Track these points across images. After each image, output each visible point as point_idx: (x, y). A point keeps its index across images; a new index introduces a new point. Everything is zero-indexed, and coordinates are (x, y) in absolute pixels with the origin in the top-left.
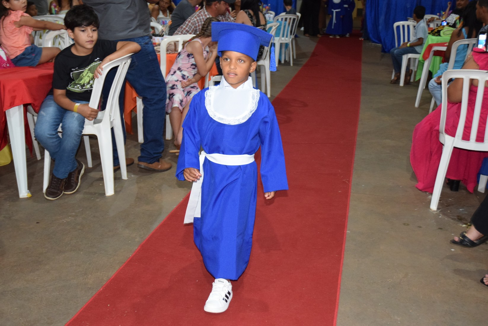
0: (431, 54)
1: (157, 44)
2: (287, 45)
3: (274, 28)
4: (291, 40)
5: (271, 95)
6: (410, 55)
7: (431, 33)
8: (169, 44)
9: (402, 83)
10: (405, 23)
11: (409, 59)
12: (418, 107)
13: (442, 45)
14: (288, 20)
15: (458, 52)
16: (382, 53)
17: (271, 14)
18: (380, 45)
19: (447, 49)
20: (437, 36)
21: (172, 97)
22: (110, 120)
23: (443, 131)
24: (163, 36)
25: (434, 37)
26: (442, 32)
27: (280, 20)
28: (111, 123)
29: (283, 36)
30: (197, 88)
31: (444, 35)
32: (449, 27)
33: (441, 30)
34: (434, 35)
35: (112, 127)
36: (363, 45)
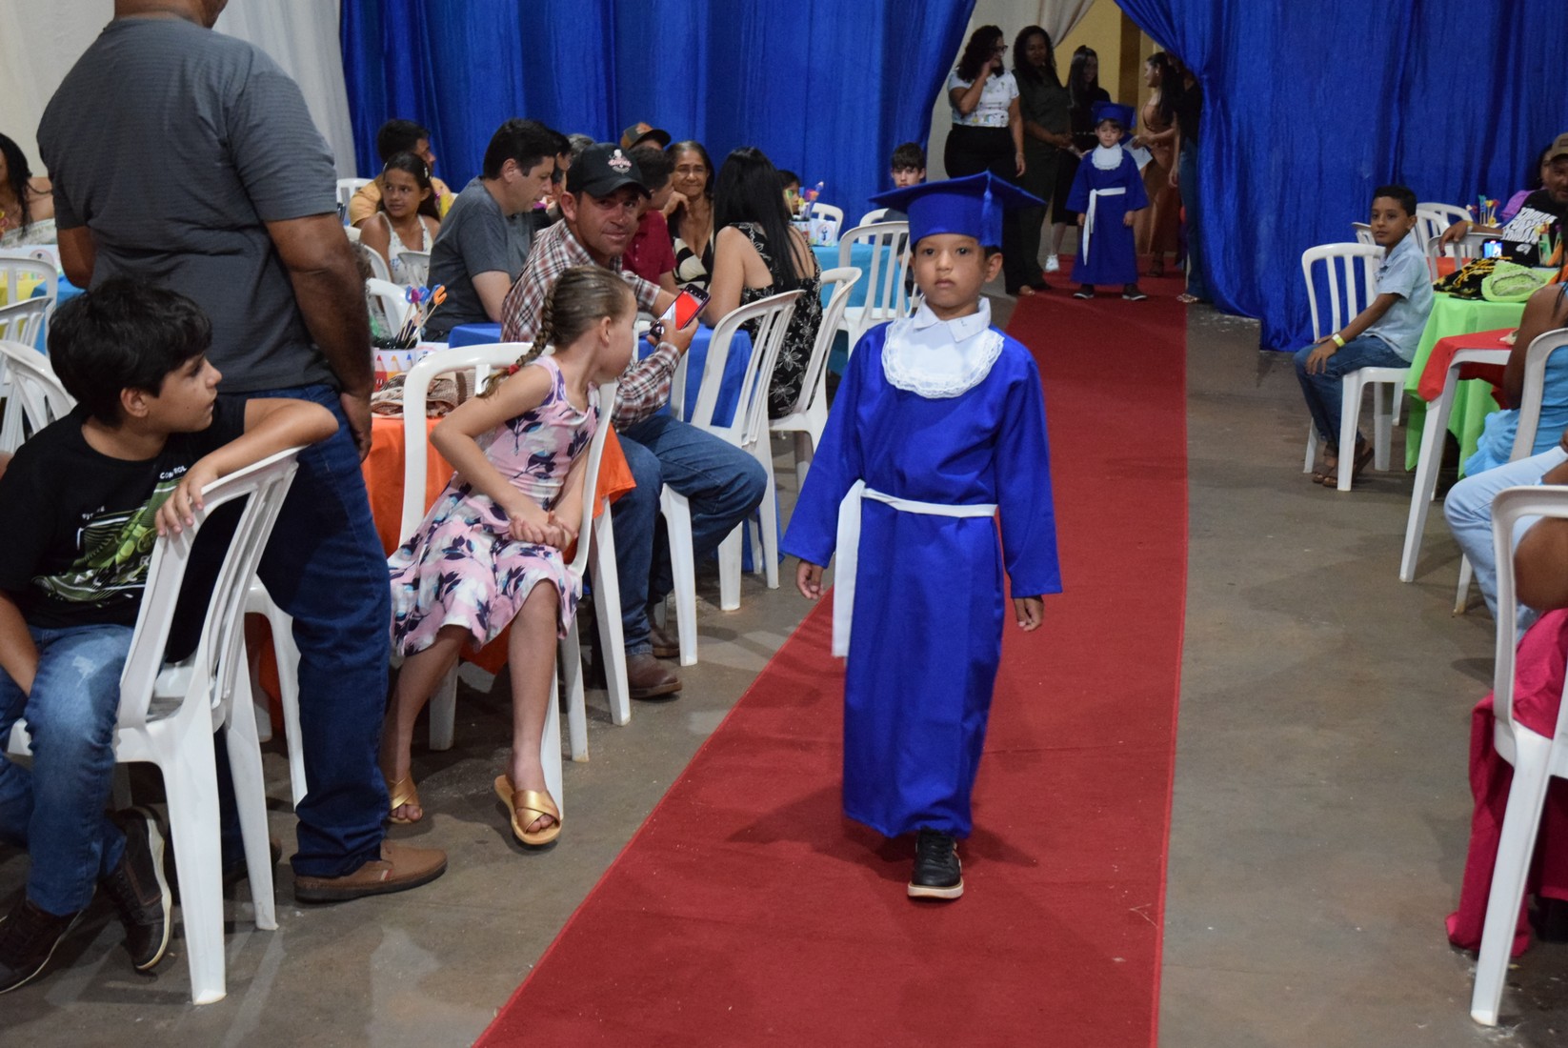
0: (1451, 376)
1: (389, 378)
3: (840, 290)
7: (1447, 288)
8: (437, 384)
9: (1344, 483)
10: (1347, 250)
11: (1369, 387)
12: (1411, 580)
13: (1489, 340)
15: (1551, 377)
16: (1261, 351)
17: (828, 218)
18: (1252, 320)
19: (1512, 358)
20: (1469, 297)
21: (450, 589)
23: (1506, 712)
24: (413, 345)
25: (1459, 304)
26: (1486, 283)
27: (864, 240)
28: (218, 711)
29: (878, 303)
30: (547, 554)
31: (1496, 295)
32: (1513, 265)
33: (1485, 275)
34: (1457, 293)
35: (217, 729)
36: (1191, 323)
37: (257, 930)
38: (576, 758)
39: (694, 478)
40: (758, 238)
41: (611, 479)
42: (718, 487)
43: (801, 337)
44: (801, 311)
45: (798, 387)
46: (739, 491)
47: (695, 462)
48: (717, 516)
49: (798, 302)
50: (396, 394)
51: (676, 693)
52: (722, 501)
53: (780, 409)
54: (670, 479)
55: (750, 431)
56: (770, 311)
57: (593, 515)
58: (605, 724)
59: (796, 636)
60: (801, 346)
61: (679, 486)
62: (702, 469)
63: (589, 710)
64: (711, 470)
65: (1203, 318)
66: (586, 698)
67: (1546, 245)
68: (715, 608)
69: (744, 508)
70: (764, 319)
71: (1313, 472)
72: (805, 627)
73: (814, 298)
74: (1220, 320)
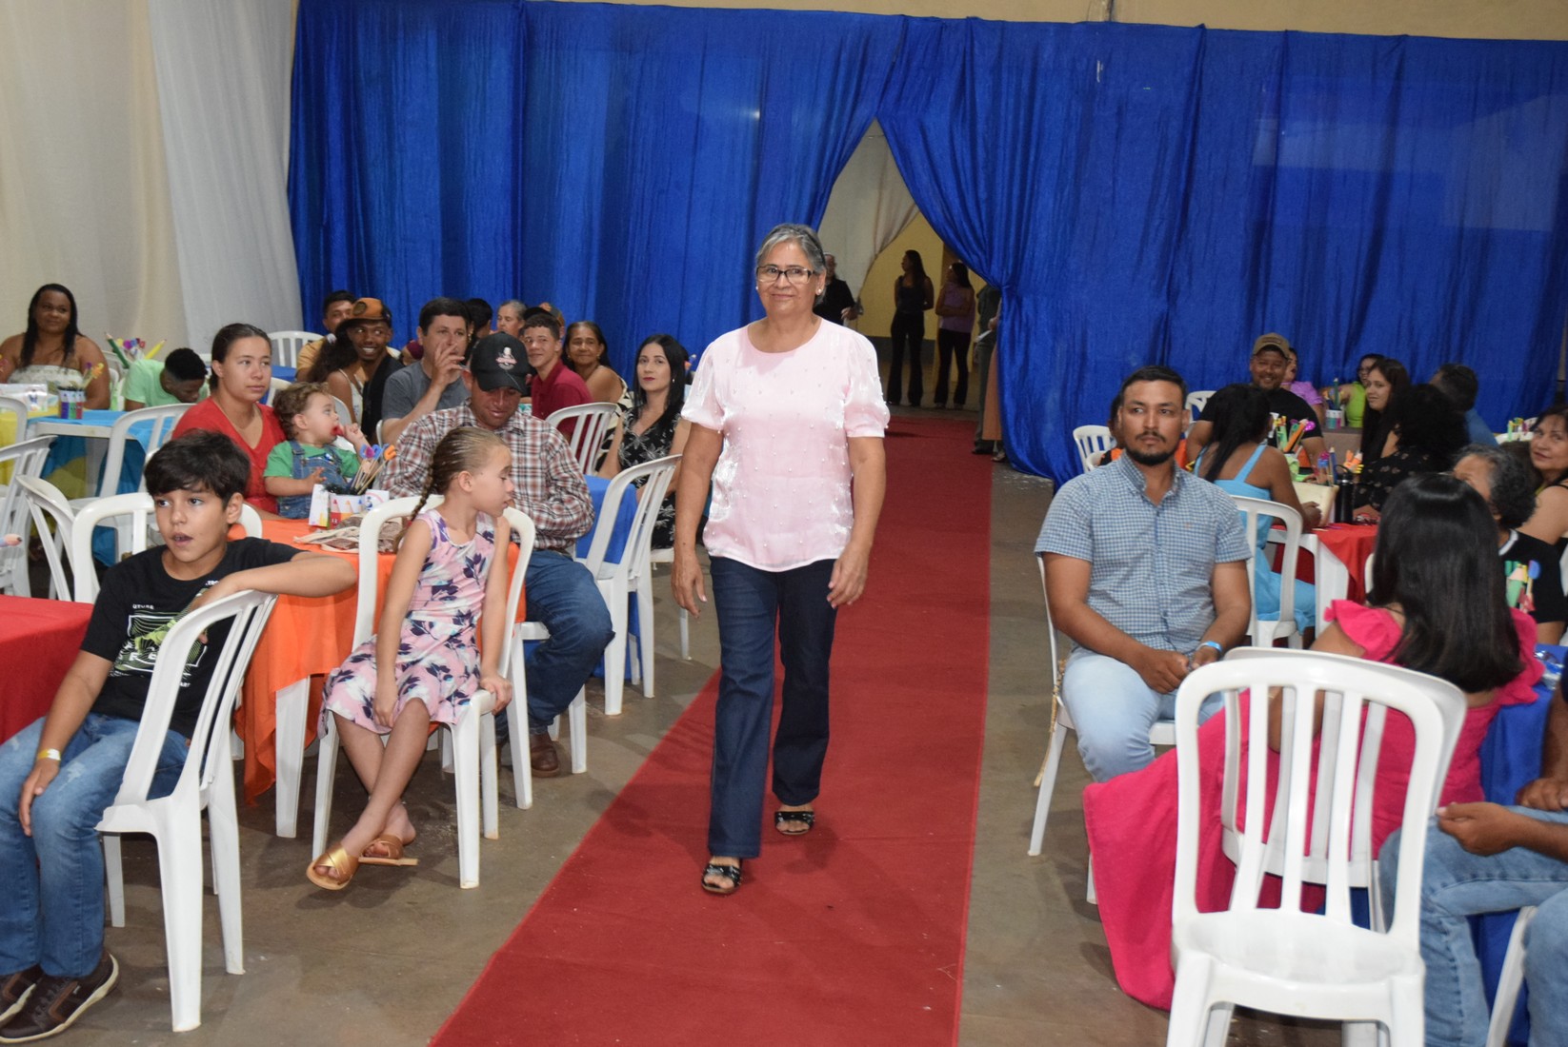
1: (343, 518)
8: (386, 526)
18: (1047, 480)
21: (342, 681)
22: (201, 782)
24: (363, 493)
28: (204, 794)
35: (203, 807)
36: (995, 481)
37: (227, 974)
38: (488, 835)
50: (351, 533)
55: (635, 568)
56: (655, 471)
58: (511, 807)
59: (668, 739)
63: (502, 796)
65: (1003, 476)
67: (1282, 434)
68: (600, 713)
70: (652, 477)
72: (674, 731)
74: (1020, 479)
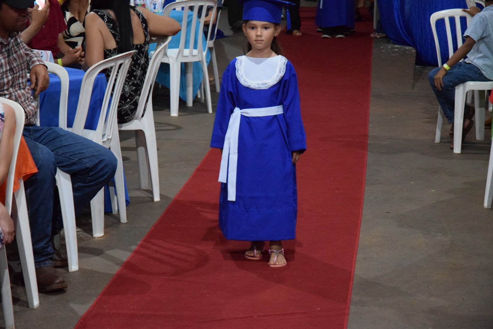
2: (197, 65)
4: (204, 54)
5: (161, 196)
6: (472, 85)
9: (457, 149)
10: (457, 13)
11: (473, 91)
12: (490, 207)
14: (196, 10)
16: (416, 66)
36: (375, 50)
39: (74, 164)
40: (110, 21)
41: (23, 168)
42: (88, 168)
43: (135, 77)
44: (135, 63)
45: (136, 104)
46: (101, 170)
47: (73, 155)
48: (89, 184)
49: (133, 58)
51: (65, 289)
52: (92, 176)
53: (125, 118)
54: (60, 165)
56: (116, 64)
57: (14, 189)
58: (25, 308)
59: (136, 252)
60: (136, 82)
61: (65, 169)
62: (79, 158)
63: (16, 300)
64: (83, 158)
65: (382, 47)
66: (12, 293)
68: (89, 236)
69: (105, 179)
70: (113, 69)
71: (440, 142)
72: (141, 246)
73: (143, 54)
74: (392, 48)
